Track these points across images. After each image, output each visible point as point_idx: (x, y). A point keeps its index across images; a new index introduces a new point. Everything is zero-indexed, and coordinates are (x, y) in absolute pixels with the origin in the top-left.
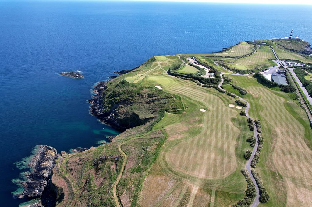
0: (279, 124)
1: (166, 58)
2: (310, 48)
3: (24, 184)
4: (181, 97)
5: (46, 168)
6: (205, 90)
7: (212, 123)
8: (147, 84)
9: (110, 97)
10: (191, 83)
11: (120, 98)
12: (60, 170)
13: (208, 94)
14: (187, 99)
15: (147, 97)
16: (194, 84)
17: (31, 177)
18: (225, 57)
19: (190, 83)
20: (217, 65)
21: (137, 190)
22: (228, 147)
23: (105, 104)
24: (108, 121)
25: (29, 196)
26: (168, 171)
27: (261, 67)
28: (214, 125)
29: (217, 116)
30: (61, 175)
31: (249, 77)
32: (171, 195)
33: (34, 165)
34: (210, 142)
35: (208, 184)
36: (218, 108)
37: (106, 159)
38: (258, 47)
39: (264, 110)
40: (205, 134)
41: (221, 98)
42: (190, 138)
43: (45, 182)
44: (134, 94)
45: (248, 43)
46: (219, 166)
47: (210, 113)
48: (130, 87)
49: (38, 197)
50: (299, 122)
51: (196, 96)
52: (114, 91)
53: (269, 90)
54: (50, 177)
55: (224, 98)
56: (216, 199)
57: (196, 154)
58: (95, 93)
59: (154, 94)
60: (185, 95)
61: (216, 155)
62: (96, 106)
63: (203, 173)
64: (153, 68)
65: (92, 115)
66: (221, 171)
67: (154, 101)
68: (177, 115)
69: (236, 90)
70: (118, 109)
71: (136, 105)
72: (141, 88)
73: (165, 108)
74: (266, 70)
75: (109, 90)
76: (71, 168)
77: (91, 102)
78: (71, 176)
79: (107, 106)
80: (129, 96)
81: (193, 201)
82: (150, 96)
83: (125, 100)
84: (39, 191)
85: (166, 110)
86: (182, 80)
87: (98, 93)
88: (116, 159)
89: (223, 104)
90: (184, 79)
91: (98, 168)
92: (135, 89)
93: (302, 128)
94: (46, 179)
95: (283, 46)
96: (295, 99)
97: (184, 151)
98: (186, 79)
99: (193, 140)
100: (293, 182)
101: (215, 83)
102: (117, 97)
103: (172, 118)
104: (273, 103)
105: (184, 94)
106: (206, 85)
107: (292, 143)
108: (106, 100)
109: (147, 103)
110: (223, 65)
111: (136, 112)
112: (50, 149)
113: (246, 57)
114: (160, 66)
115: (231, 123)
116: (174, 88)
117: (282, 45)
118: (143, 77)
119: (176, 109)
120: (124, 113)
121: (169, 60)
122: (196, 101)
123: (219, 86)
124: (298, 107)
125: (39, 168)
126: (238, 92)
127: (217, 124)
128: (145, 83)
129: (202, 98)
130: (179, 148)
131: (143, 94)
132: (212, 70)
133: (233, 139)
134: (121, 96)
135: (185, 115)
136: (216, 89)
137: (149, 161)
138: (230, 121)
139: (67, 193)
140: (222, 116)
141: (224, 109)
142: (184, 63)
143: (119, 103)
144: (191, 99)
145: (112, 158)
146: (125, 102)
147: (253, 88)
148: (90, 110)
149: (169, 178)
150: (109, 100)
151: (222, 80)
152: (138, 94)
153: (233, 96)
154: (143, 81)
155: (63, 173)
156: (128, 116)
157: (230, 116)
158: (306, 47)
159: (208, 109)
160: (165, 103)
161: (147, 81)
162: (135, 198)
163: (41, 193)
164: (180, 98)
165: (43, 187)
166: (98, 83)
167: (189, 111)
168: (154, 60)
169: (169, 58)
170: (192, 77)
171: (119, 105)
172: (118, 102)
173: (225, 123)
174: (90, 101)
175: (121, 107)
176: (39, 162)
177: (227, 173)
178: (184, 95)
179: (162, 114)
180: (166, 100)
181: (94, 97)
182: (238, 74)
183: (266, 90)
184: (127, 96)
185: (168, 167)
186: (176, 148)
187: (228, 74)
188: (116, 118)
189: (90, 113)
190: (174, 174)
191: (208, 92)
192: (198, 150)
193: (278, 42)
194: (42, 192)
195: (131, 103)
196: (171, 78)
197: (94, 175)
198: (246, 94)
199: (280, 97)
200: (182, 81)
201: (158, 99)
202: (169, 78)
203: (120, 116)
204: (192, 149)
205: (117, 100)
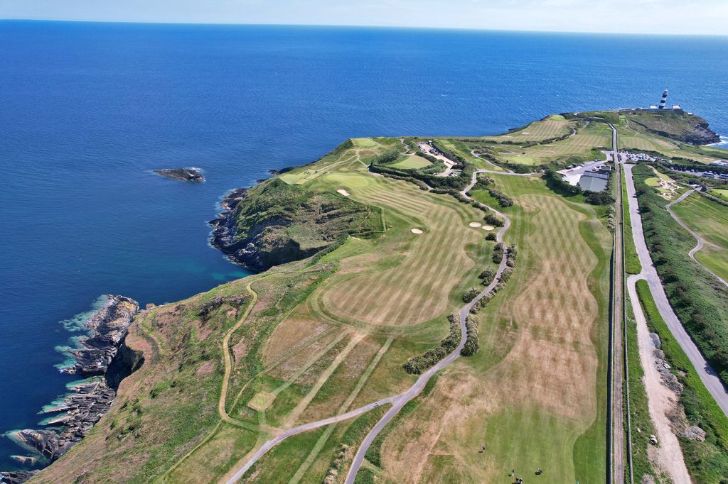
0: (553, 255)
1: (374, 143)
2: (705, 131)
3: (77, 353)
4: (383, 209)
5: (118, 329)
6: (433, 197)
7: (427, 251)
8: (322, 187)
9: (249, 213)
10: (410, 186)
11: (268, 214)
12: (141, 327)
13: (436, 206)
14: (393, 213)
15: (320, 210)
16: (415, 189)
17: (89, 343)
18: (503, 143)
19: (406, 185)
20: (477, 155)
21: (261, 337)
22: (441, 286)
23: (240, 226)
24: (243, 259)
25: (85, 369)
26: (322, 314)
27: (564, 162)
28: (431, 253)
29: (441, 241)
30: (143, 335)
31: (532, 179)
32: (317, 343)
33: (95, 325)
34: (412, 278)
35: (383, 331)
36: (446, 228)
37: (221, 303)
38: (585, 126)
39: (537, 233)
40: (408, 266)
41: (459, 212)
42: (377, 271)
43: (115, 350)
44: (294, 206)
45: (566, 116)
46: (412, 309)
47: (429, 237)
48: (289, 192)
49: (100, 373)
50: (592, 252)
51: (412, 208)
52: (257, 201)
53: (563, 201)
54: (123, 340)
55: (466, 211)
56: (389, 349)
57: (378, 294)
58: (224, 208)
59: (332, 205)
60: (391, 205)
61: (414, 295)
62: (223, 231)
63: (380, 318)
64: (343, 159)
65: (213, 247)
66: (414, 316)
67: (331, 217)
68: (369, 240)
69: (495, 198)
70: (264, 235)
71: (297, 226)
72: (311, 194)
73: (350, 230)
74: (575, 166)
75: (249, 199)
76: (160, 323)
77: (215, 224)
78: (159, 334)
79: (243, 230)
80: (285, 209)
81: (349, 351)
82: (325, 208)
83: (277, 217)
84: (103, 364)
85: (351, 233)
86: (393, 181)
87: (229, 208)
88: (239, 302)
89: (460, 222)
90: (398, 179)
91: (206, 318)
92: (297, 196)
93: (594, 261)
94: (115, 346)
95: (642, 125)
96: (605, 216)
97: (360, 288)
98: (399, 179)
99: (382, 275)
100: (532, 333)
101: (457, 187)
102: (262, 211)
103: (359, 246)
104: (560, 222)
105: (388, 205)
106: (437, 189)
107: (563, 281)
108: (242, 217)
109: (318, 222)
110: (488, 157)
111: (295, 238)
112: (127, 301)
113: (549, 143)
114: (359, 156)
115: (462, 252)
116: (373, 193)
117: (642, 122)
118: (317, 175)
119: (370, 230)
120: (272, 242)
121: (380, 145)
122: (409, 217)
123: (463, 193)
124: (603, 228)
125: (104, 329)
126: (497, 203)
127: (436, 253)
128: (318, 185)
129: (422, 212)
130: (352, 285)
131: (313, 206)
132: (461, 164)
133: (456, 275)
134: (270, 208)
135: (383, 241)
136: (456, 197)
137: (293, 300)
138: (463, 249)
139: (150, 356)
140: (450, 241)
141: (459, 230)
142: (408, 150)
143: (265, 222)
144: (399, 213)
145: (233, 300)
146: (278, 220)
147: (530, 198)
148: (211, 239)
149: (320, 323)
150: (248, 218)
151: (474, 181)
152: (303, 205)
153: (483, 209)
154: (315, 181)
155: (146, 331)
156: (280, 247)
157: (465, 242)
158: (697, 127)
159: (428, 229)
160: (351, 221)
161: (322, 181)
162: (256, 346)
163: (106, 367)
164: (380, 212)
165: (110, 358)
166: (234, 190)
167: (393, 233)
168: (349, 145)
169: (380, 142)
170: (414, 176)
171: (265, 226)
172: (263, 221)
173: (452, 252)
174: (213, 222)
175: (269, 231)
176: (104, 320)
177: (423, 319)
178: (389, 207)
179: (341, 240)
180: (353, 215)
181: (222, 216)
182: (512, 173)
183: (556, 201)
184: (281, 209)
185: (324, 309)
186: (347, 285)
187: (492, 172)
188: (258, 250)
189: (210, 244)
190: (330, 319)
191: (438, 202)
192: (384, 288)
193: (633, 116)
194: (108, 365)
195: (287, 223)
196: (373, 177)
197: (198, 327)
198: (510, 205)
199: (578, 213)
200: (392, 183)
201: (340, 213)
202: (367, 178)
203: (265, 247)
204: (374, 286)
205: (262, 216)
